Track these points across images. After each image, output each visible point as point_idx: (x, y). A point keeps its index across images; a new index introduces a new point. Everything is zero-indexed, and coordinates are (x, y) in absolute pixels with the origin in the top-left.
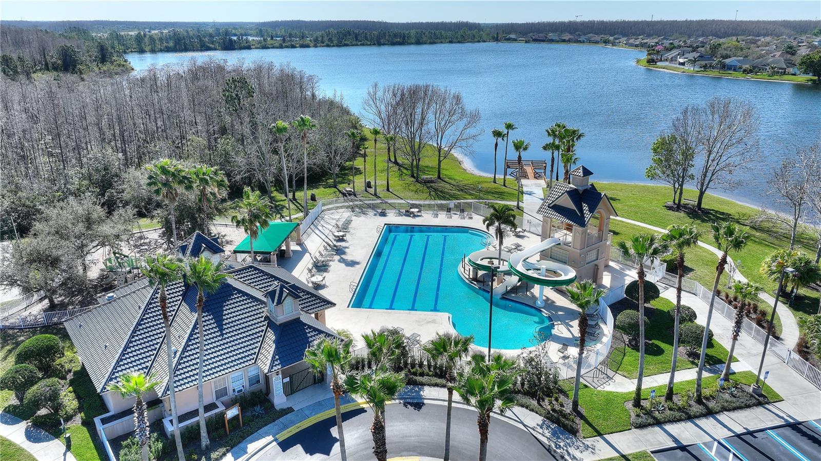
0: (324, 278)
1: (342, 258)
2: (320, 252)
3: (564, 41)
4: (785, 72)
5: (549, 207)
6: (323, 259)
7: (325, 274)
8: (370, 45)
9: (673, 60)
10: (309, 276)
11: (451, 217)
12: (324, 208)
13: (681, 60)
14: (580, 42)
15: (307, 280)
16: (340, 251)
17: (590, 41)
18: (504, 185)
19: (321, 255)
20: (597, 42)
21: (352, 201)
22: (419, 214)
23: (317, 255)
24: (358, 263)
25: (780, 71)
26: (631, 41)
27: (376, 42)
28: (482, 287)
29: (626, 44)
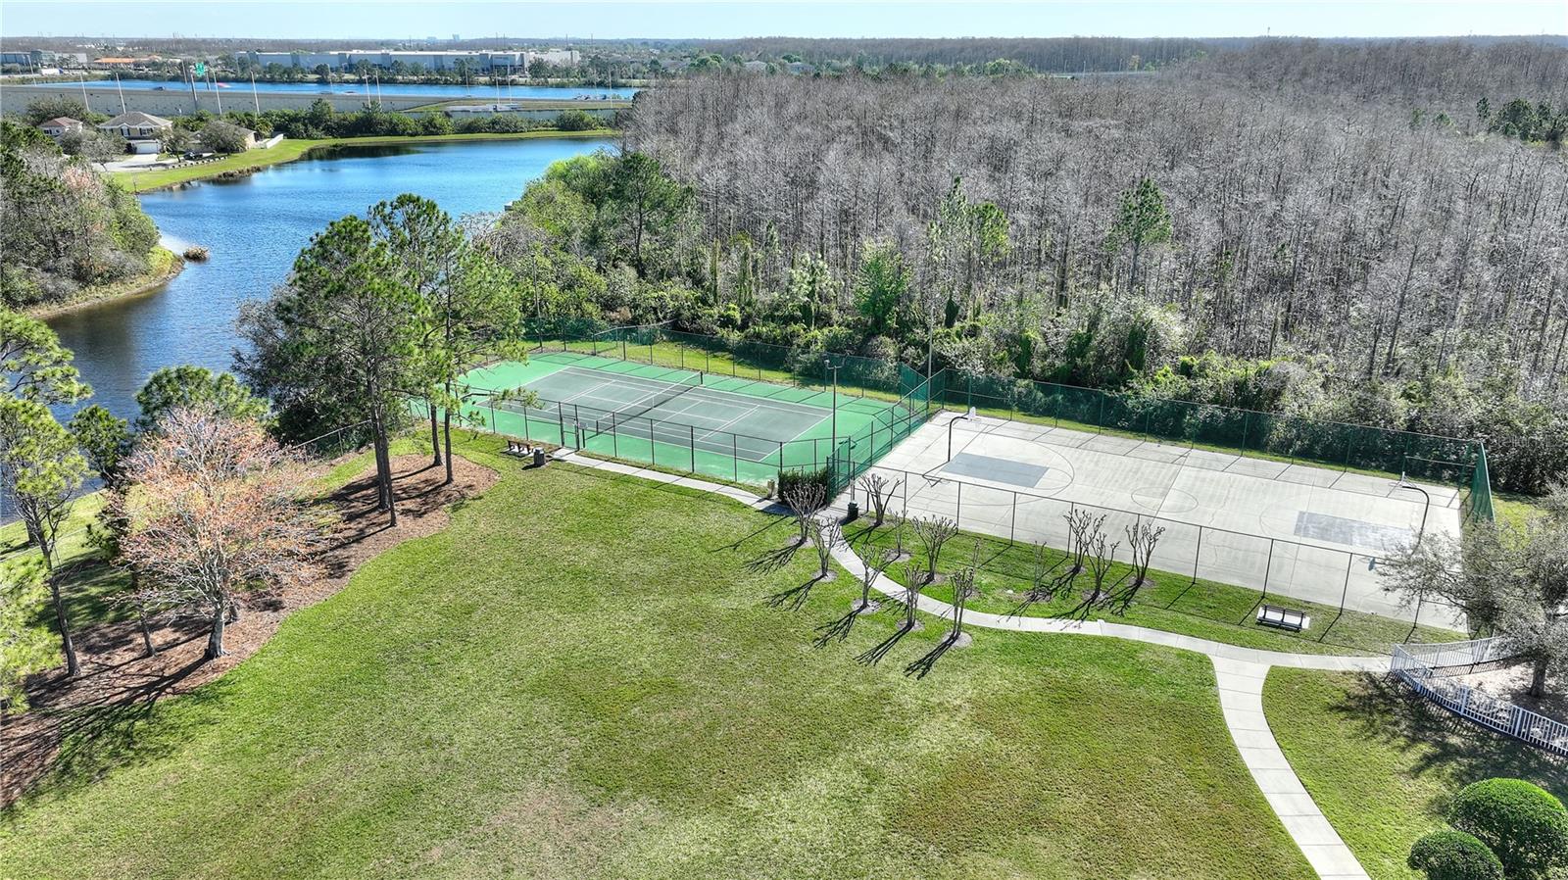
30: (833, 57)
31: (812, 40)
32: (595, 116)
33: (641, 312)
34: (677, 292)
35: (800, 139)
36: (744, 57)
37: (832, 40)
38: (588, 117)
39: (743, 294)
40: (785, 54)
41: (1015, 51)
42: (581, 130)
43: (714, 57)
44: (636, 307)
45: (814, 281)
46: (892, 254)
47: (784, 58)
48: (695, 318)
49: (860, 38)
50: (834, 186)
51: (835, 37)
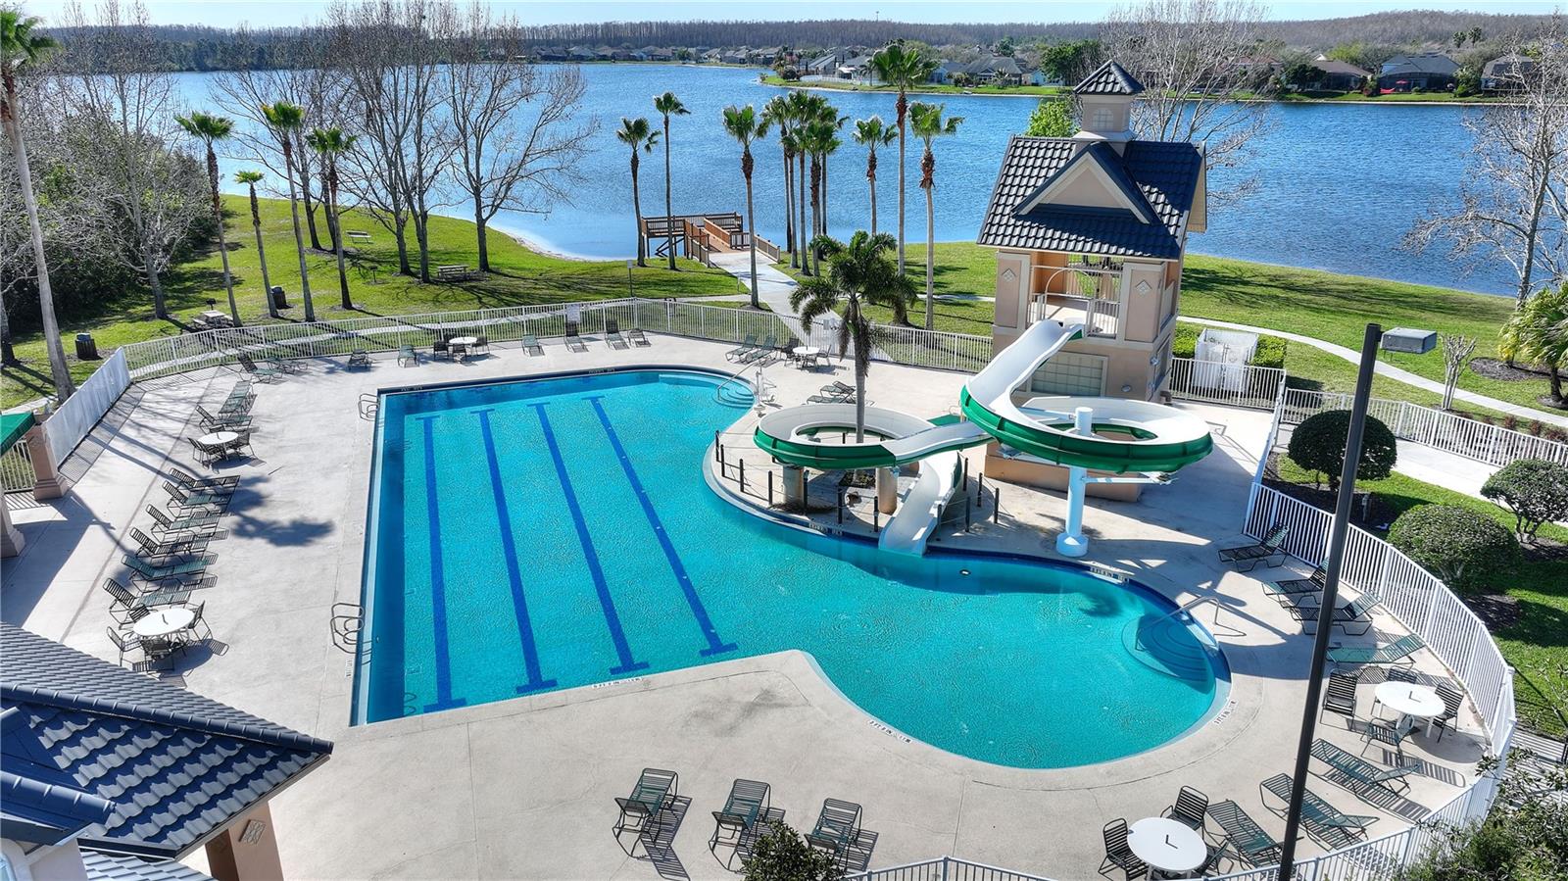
0: (199, 613)
1: (252, 521)
2: (153, 512)
3: (604, 58)
4: (1021, 81)
5: (1018, 217)
6: (172, 538)
7: (197, 596)
8: (181, 70)
9: (826, 71)
10: (123, 616)
11: (584, 348)
12: (133, 375)
13: (845, 70)
14: (633, 59)
15: (114, 638)
16: (236, 499)
17: (654, 58)
18: (673, 268)
19: (162, 521)
20: (666, 59)
21: (232, 344)
22: (480, 351)
23: (145, 523)
24: (321, 530)
25: (1013, 79)
26: (729, 54)
27: (193, 65)
28: (837, 528)
29: (721, 60)
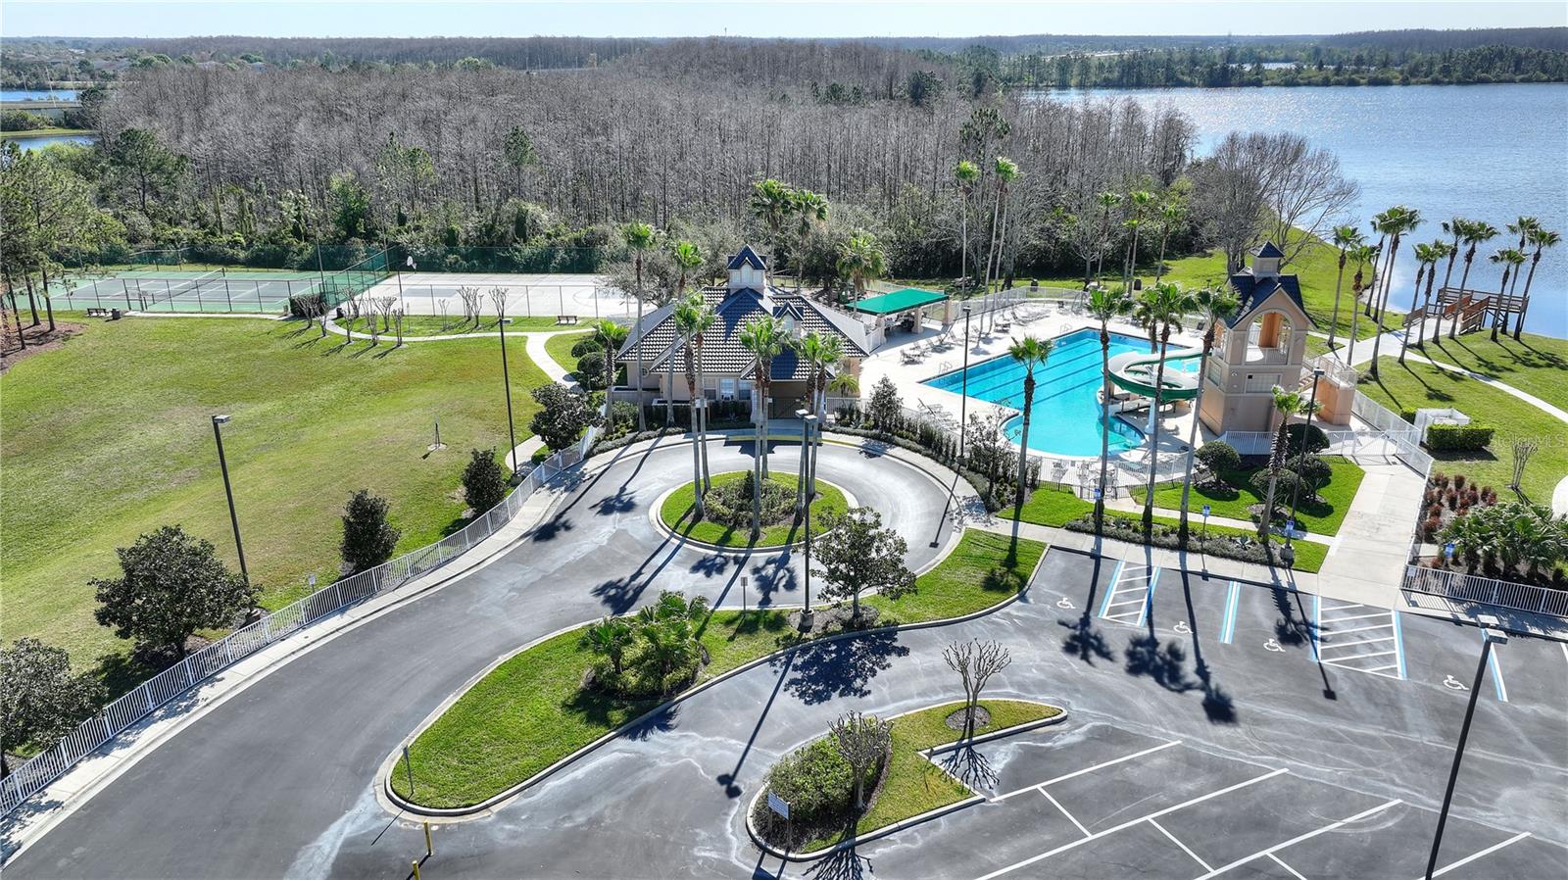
30: (297, 56)
31: (271, 39)
32: (40, 115)
33: (162, 243)
34: (187, 231)
35: (272, 116)
36: (194, 56)
37: (293, 40)
38: (32, 117)
39: (244, 228)
40: (243, 54)
41: (482, 51)
42: (25, 129)
43: (159, 57)
44: (157, 239)
45: (299, 208)
46: (353, 182)
47: (242, 58)
48: (207, 245)
49: (324, 37)
50: (307, 148)
51: (297, 37)
